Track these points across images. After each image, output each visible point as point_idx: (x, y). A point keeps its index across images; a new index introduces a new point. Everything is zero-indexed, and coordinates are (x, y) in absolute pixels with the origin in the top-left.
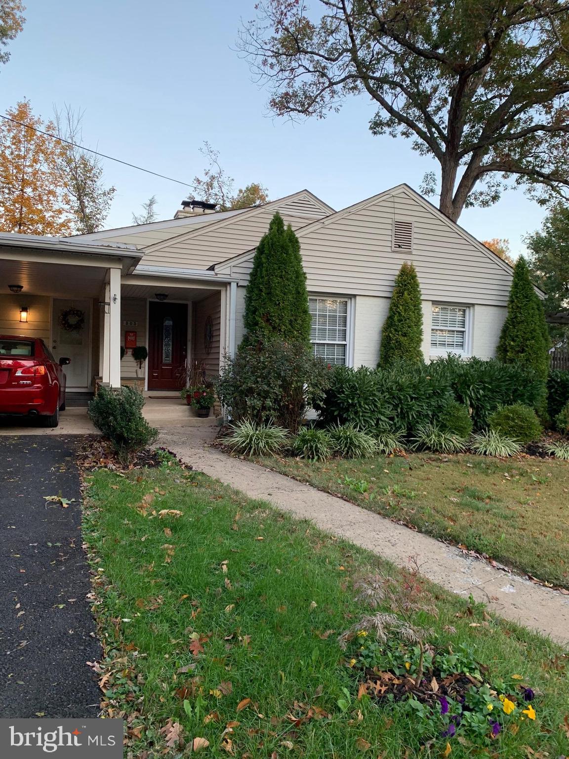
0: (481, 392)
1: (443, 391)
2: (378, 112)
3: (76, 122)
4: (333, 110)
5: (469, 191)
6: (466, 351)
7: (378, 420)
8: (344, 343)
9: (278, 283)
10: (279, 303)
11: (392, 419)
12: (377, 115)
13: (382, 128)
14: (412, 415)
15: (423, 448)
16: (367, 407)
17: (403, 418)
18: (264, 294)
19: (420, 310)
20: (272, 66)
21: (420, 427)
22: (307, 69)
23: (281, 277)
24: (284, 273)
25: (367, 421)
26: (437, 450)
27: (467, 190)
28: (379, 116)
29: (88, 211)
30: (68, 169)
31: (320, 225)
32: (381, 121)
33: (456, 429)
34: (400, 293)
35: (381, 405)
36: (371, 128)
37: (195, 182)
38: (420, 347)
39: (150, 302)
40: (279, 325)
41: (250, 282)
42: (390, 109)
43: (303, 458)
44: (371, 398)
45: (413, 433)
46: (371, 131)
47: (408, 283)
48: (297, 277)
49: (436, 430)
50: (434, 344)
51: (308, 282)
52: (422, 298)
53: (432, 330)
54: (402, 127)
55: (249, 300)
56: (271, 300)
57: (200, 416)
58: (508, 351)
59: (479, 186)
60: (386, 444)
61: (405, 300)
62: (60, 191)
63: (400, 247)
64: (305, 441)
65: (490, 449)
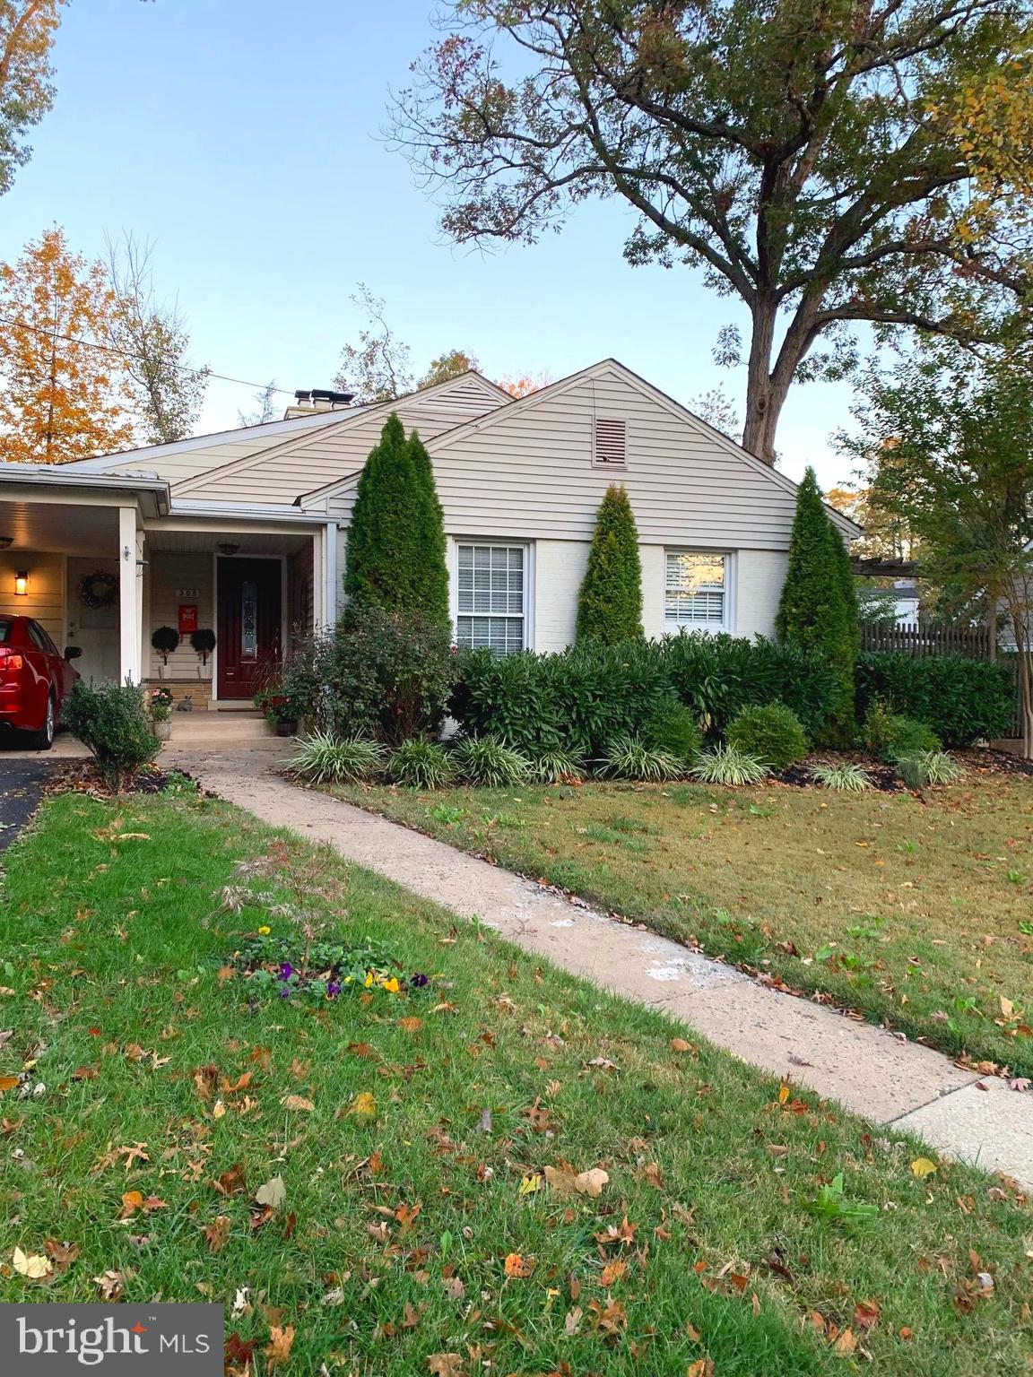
0: (724, 687)
1: (651, 686)
2: (640, 227)
3: (141, 261)
4: (550, 230)
5: (801, 355)
6: (726, 625)
7: (539, 730)
8: (519, 615)
9: (392, 522)
10: (394, 554)
11: (564, 729)
12: (638, 230)
13: (645, 254)
14: (596, 722)
15: (613, 773)
16: (517, 710)
17: (582, 728)
18: (369, 540)
19: (636, 560)
20: (447, 159)
21: (612, 742)
22: (508, 162)
23: (395, 513)
24: (400, 506)
25: (520, 732)
26: (634, 778)
27: (797, 354)
28: (642, 234)
29: (166, 408)
30: (131, 339)
31: (474, 430)
32: (643, 241)
33: (668, 745)
34: (602, 534)
35: (543, 707)
36: (626, 254)
37: (346, 353)
38: (639, 620)
39: (218, 558)
40: (393, 588)
41: (353, 521)
42: (660, 220)
43: (401, 785)
44: (524, 697)
45: (603, 751)
46: (627, 260)
47: (615, 518)
48: (423, 513)
49: (639, 747)
50: (671, 614)
51: (446, 520)
52: (639, 541)
53: (668, 592)
54: (686, 250)
55: (350, 550)
56: (380, 550)
57: (281, 733)
58: (789, 623)
59: (821, 345)
60: (551, 767)
61: (609, 545)
62: (116, 377)
63: (605, 460)
64: (405, 760)
65: (718, 773)
